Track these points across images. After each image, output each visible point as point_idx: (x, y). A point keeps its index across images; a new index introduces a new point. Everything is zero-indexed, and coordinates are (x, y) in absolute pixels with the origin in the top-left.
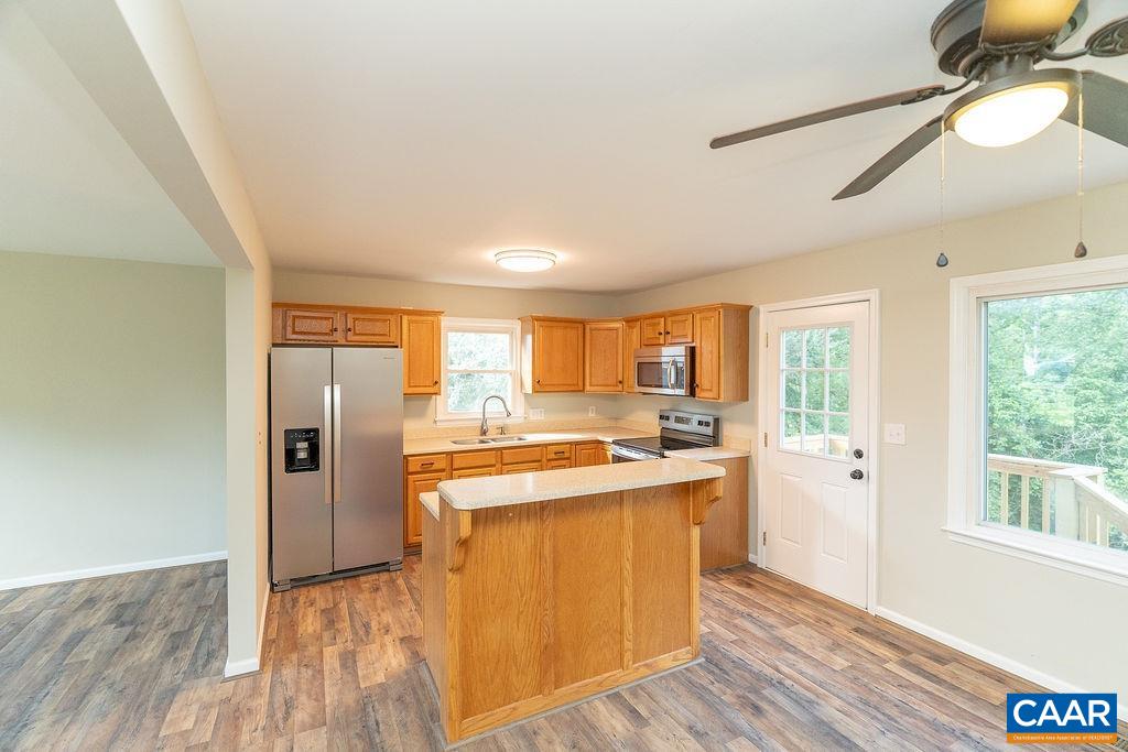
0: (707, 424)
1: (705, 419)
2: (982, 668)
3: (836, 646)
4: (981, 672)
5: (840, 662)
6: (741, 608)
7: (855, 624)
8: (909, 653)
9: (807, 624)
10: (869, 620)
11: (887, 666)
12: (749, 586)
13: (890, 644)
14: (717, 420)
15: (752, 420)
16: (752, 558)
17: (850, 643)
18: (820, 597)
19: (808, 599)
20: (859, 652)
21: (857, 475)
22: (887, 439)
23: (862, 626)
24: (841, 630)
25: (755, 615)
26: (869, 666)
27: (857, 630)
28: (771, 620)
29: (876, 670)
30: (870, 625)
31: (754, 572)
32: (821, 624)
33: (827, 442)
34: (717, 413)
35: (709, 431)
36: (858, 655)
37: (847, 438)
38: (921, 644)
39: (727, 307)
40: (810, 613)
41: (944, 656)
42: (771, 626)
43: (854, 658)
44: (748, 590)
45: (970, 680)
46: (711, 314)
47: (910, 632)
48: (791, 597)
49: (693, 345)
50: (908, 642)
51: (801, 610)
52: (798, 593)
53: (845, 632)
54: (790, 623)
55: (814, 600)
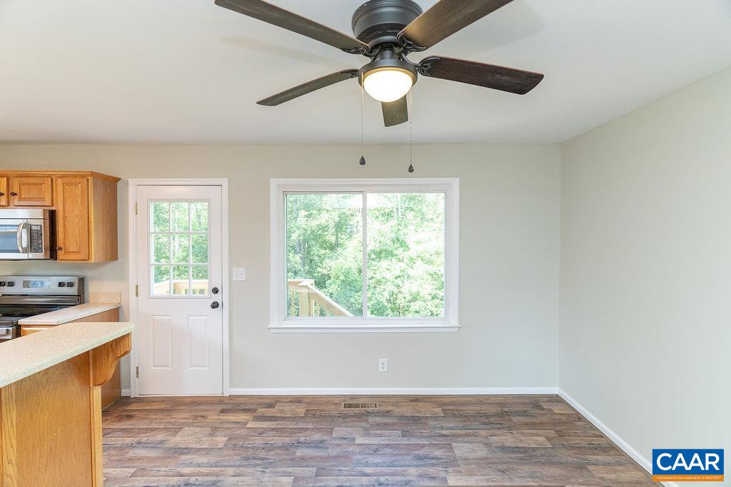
0: (71, 285)
1: (65, 280)
2: (289, 400)
3: (214, 430)
4: (290, 402)
5: (221, 440)
6: (128, 440)
7: (220, 407)
8: (255, 410)
9: (188, 425)
10: (227, 401)
11: (249, 425)
12: (130, 417)
13: (244, 410)
14: (82, 281)
15: (123, 276)
16: (124, 392)
17: (221, 423)
18: (190, 400)
19: (181, 405)
20: (230, 426)
21: (215, 305)
22: (234, 278)
23: (225, 407)
24: (213, 417)
25: (144, 440)
26: (238, 432)
27: (222, 411)
28: (160, 437)
29: (243, 432)
30: (228, 404)
31: (129, 404)
32: (199, 419)
33: (172, 285)
34: (81, 273)
35: (74, 291)
36: (229, 429)
37: (207, 281)
38: (259, 401)
39: (95, 175)
40: (188, 415)
41: (272, 402)
42: (162, 442)
43: (229, 432)
44: (130, 422)
45: (288, 409)
46: (77, 180)
47: (250, 397)
48: (168, 410)
49: (53, 208)
50: (252, 404)
51: (179, 417)
52: (173, 405)
53: (216, 417)
54: (176, 431)
55: (185, 404)
